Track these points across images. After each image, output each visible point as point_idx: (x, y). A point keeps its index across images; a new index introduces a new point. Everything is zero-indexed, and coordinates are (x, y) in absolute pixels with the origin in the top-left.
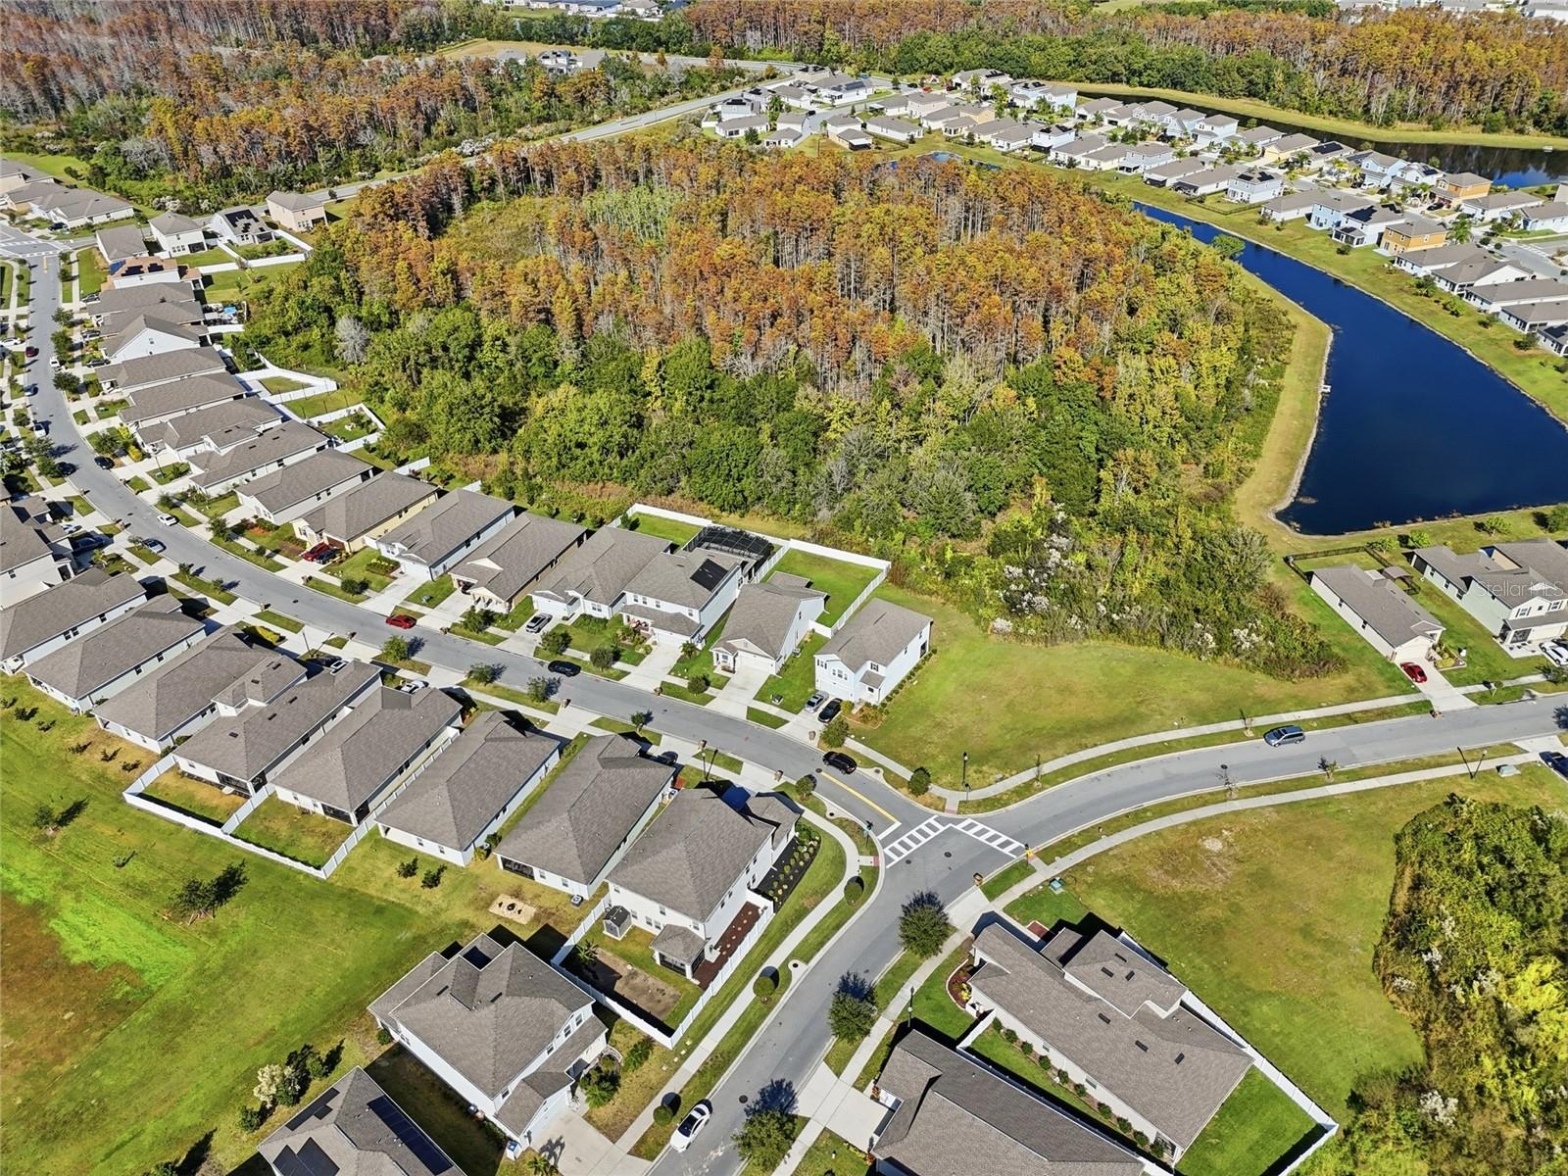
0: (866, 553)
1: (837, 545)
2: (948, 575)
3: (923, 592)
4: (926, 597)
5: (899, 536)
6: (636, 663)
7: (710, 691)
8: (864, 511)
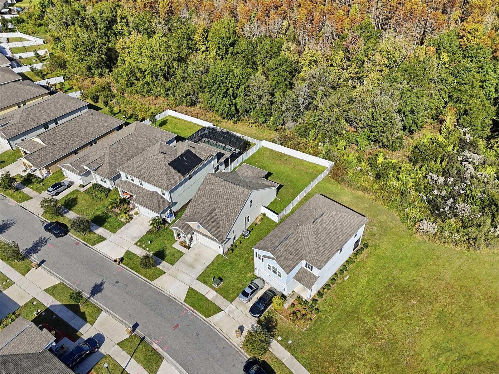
0: (316, 154)
1: (296, 147)
2: (378, 177)
3: (358, 189)
4: (360, 193)
5: (342, 143)
6: (113, 231)
7: (163, 265)
8: (318, 124)
